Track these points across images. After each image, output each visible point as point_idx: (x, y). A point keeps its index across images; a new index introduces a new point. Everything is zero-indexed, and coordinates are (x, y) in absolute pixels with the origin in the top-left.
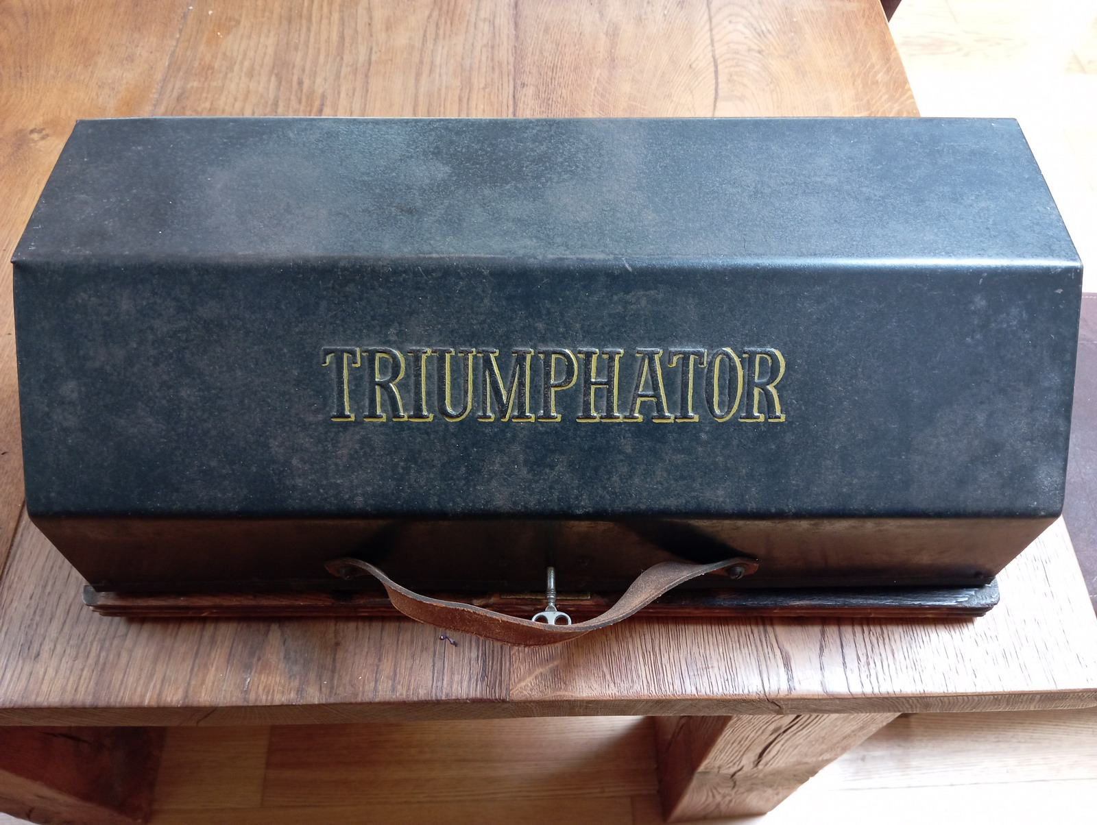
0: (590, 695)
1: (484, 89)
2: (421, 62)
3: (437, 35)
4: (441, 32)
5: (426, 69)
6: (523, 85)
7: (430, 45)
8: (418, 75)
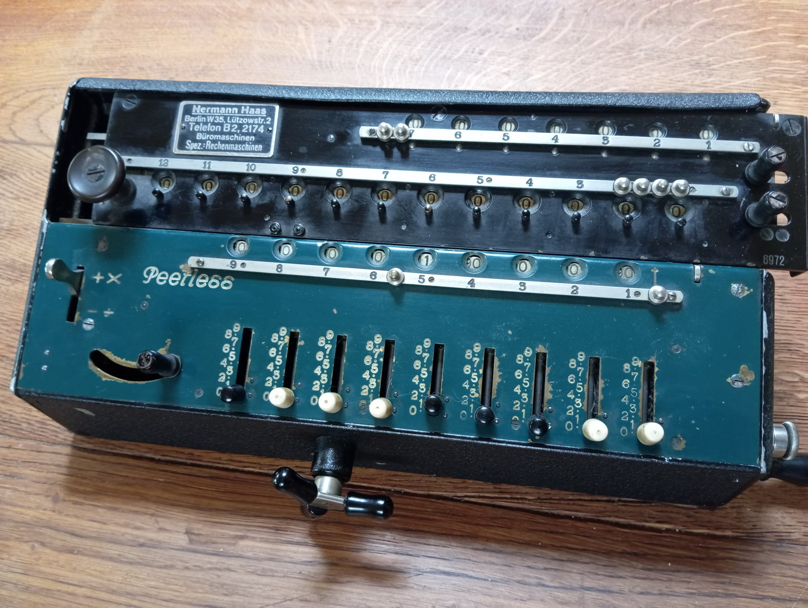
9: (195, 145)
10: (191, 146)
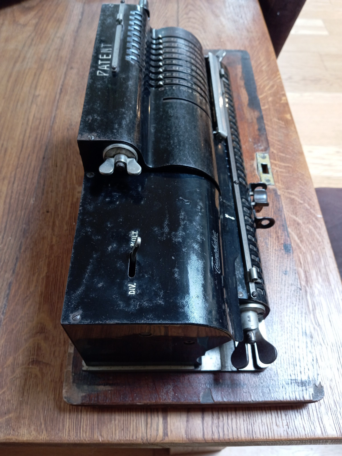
0: (29, 439)
1: (50, 69)
2: (19, 56)
3: (31, 44)
4: (34, 43)
5: (21, 59)
6: (72, 68)
7: (26, 48)
8: (16, 62)
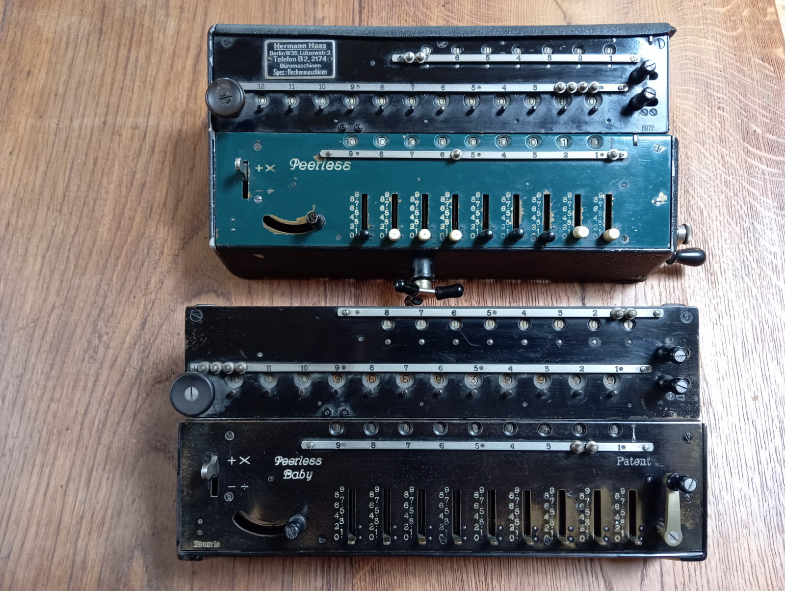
9: (280, 73)
10: (278, 73)
